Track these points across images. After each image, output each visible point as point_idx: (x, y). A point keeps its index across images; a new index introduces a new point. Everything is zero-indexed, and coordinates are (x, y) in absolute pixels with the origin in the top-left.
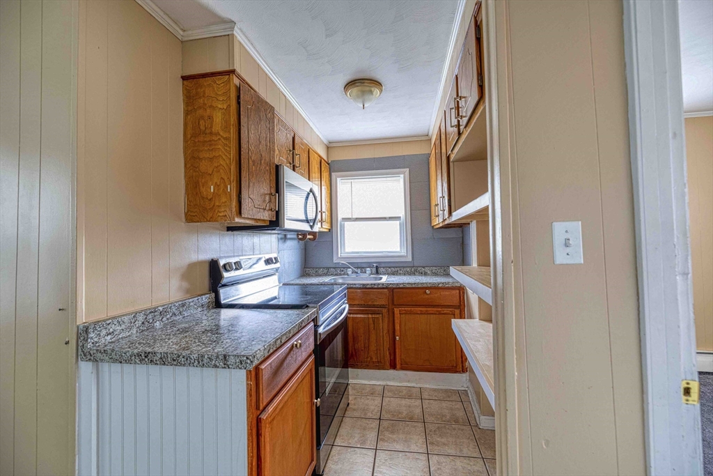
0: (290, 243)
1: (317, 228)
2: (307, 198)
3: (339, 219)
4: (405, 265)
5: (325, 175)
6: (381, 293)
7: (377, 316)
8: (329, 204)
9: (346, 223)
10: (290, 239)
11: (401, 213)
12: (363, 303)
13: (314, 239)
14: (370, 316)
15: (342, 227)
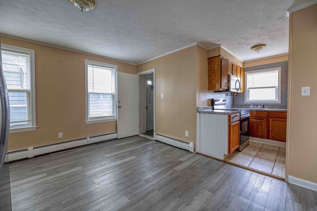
0: (228, 96)
1: (239, 91)
2: (236, 82)
3: (247, 88)
4: (277, 105)
5: (242, 73)
6: (264, 113)
7: (262, 121)
8: (243, 83)
9: (250, 90)
10: (229, 95)
11: (277, 85)
12: (256, 116)
13: (237, 95)
14: (259, 120)
15: (249, 91)
